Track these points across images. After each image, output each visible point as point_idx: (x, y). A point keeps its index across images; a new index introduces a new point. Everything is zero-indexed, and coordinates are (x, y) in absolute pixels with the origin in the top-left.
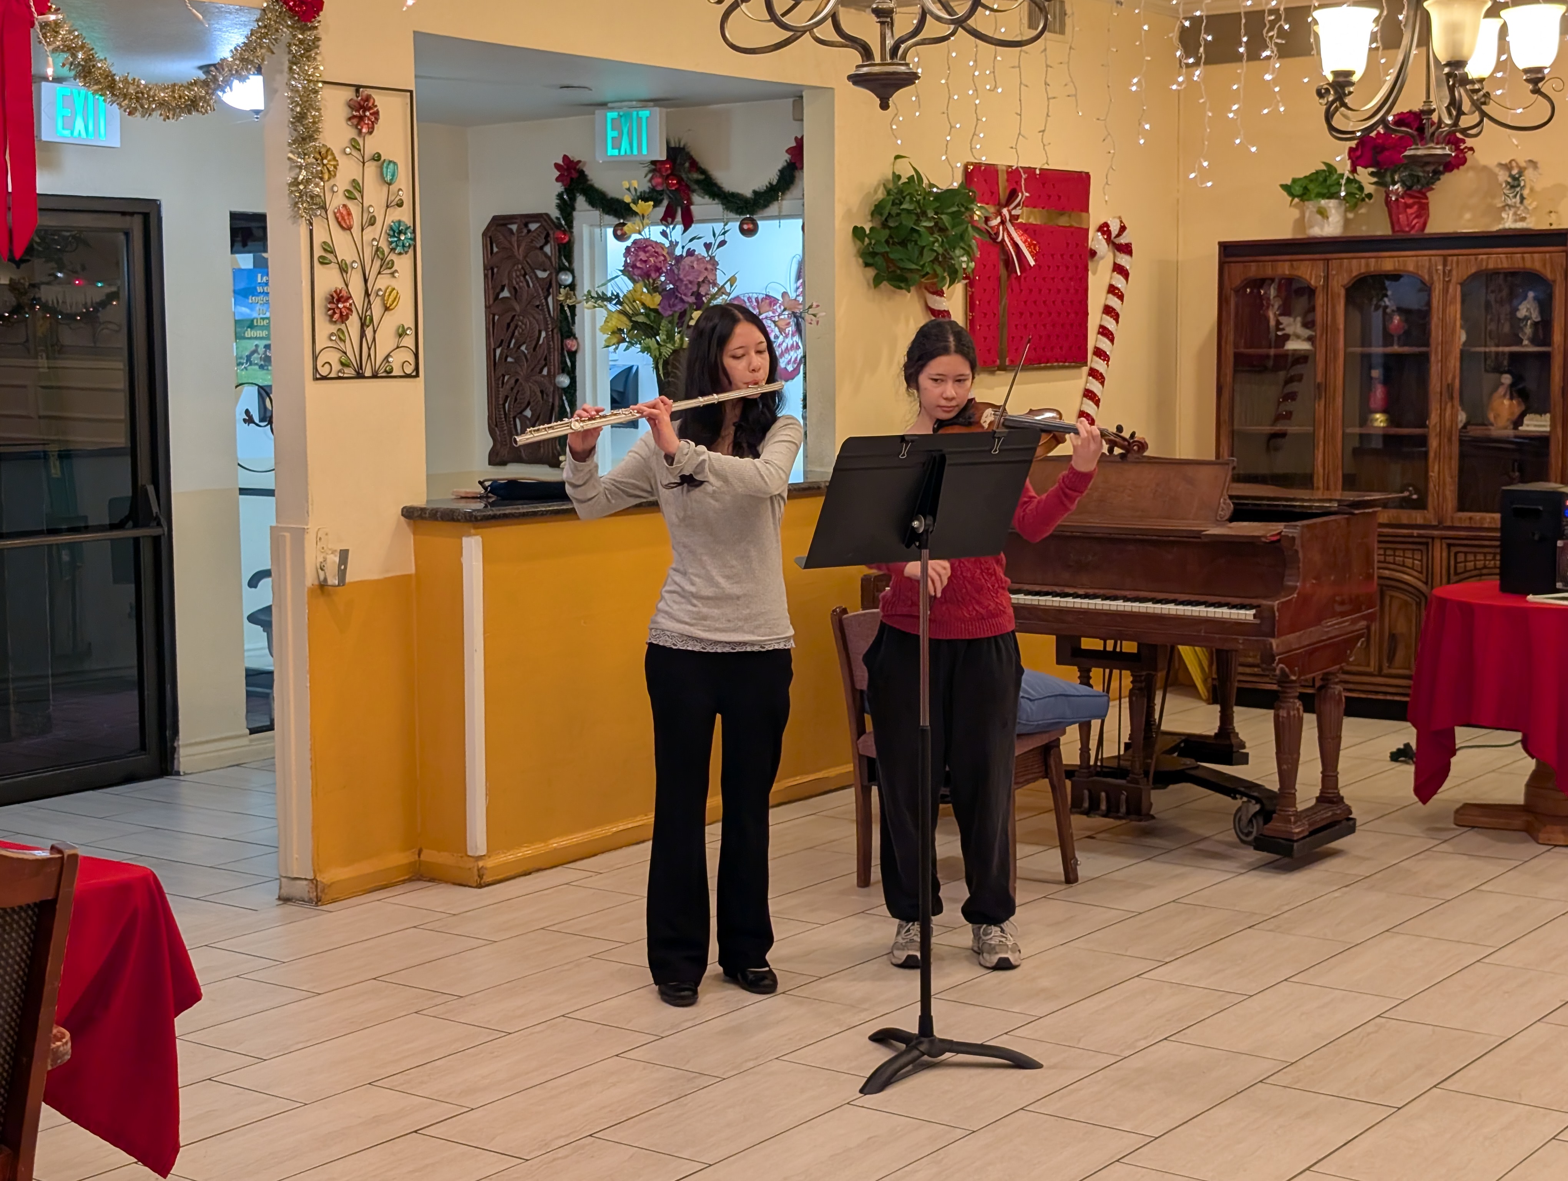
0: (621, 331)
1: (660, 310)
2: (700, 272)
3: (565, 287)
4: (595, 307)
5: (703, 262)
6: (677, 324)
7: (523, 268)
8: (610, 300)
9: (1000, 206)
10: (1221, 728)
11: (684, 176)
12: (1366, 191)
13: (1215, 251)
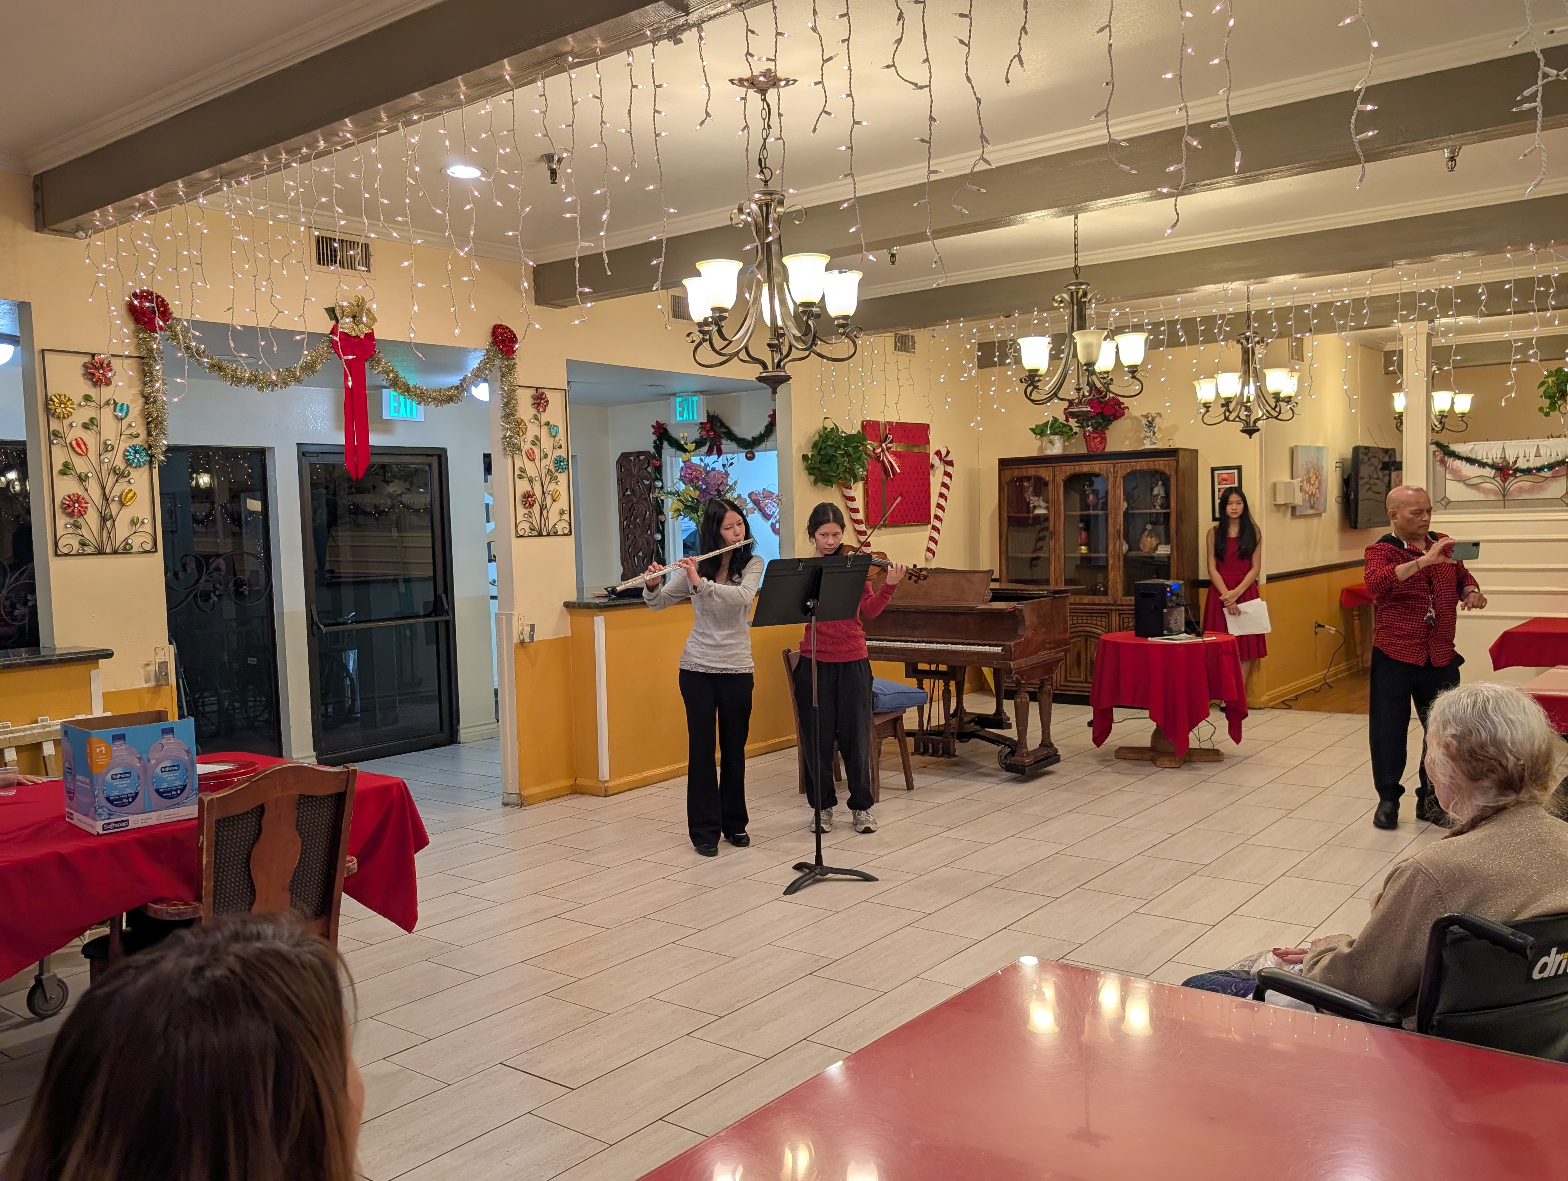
0: (681, 510)
1: (699, 499)
2: (719, 479)
3: (658, 489)
4: (671, 498)
5: (721, 474)
7: (637, 479)
8: (676, 494)
9: (881, 442)
10: (996, 710)
11: (717, 430)
12: (1074, 431)
13: (996, 464)
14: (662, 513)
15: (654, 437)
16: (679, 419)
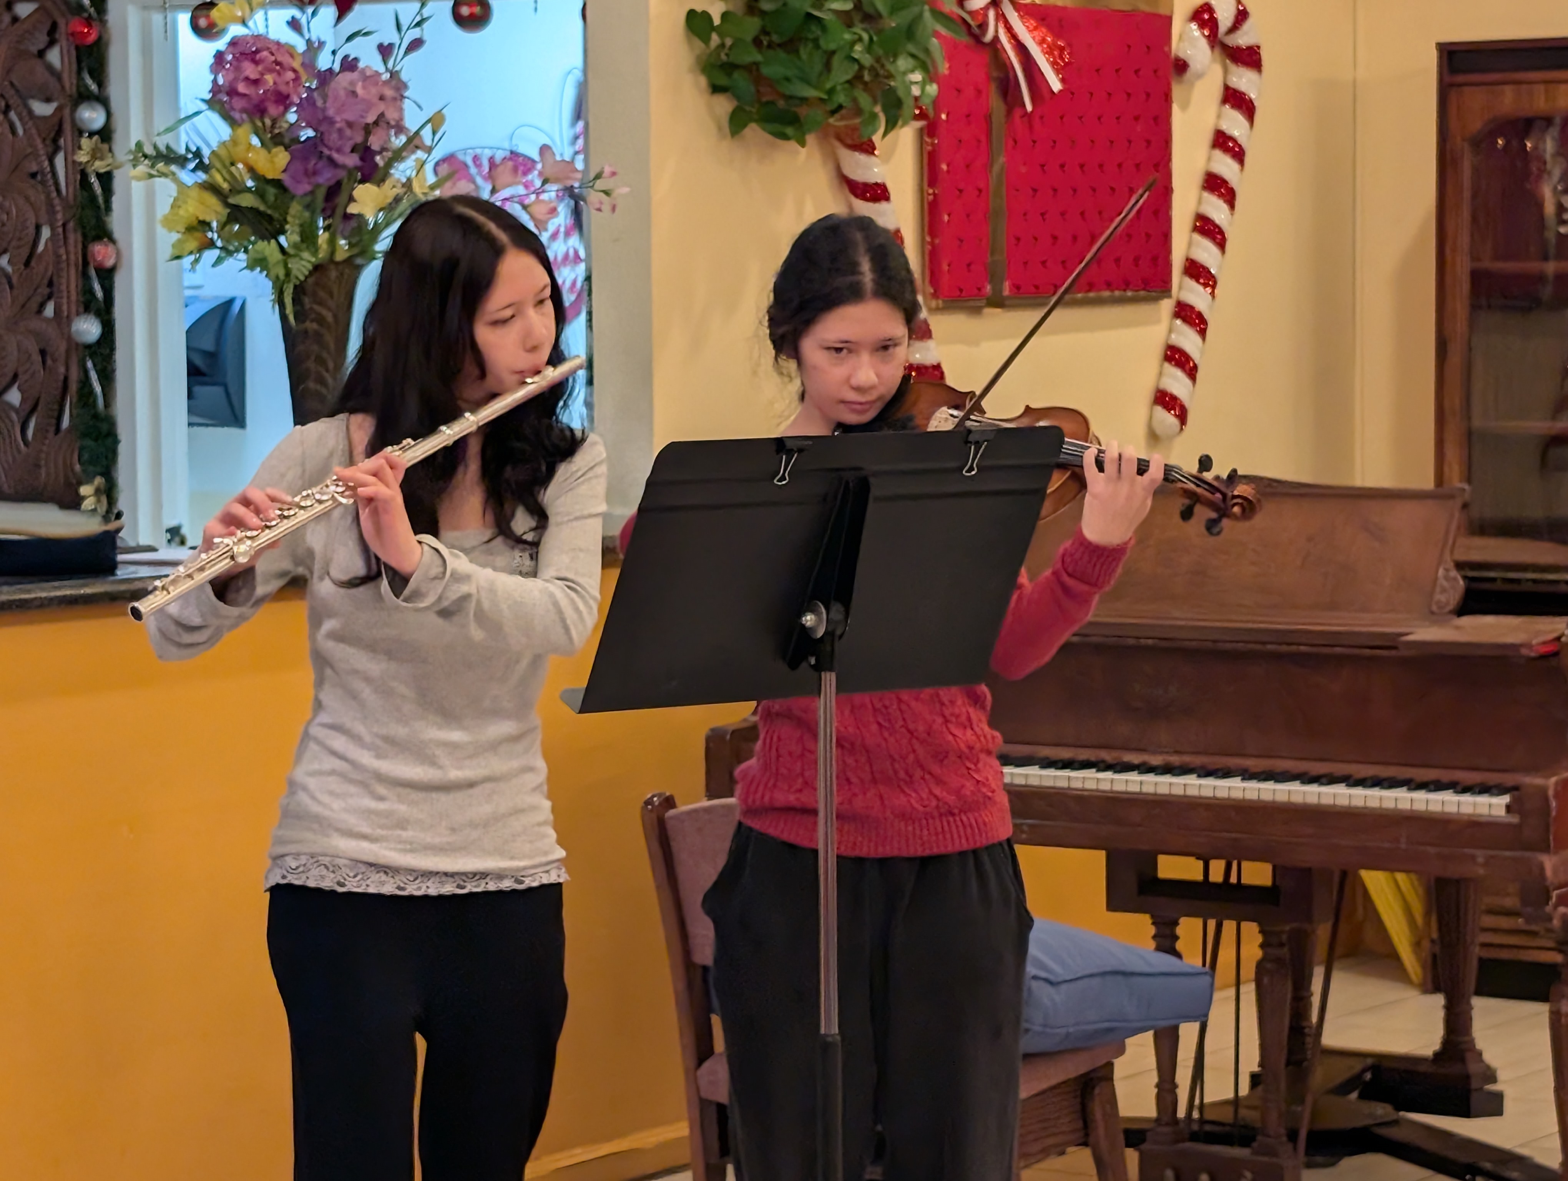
0: (205, 225)
1: (287, 183)
2: (369, 106)
3: (91, 135)
4: (151, 176)
5: (376, 84)
6: (324, 210)
8: (182, 161)
10: (1447, 1042)
13: (1430, 62)
14: (104, 234)
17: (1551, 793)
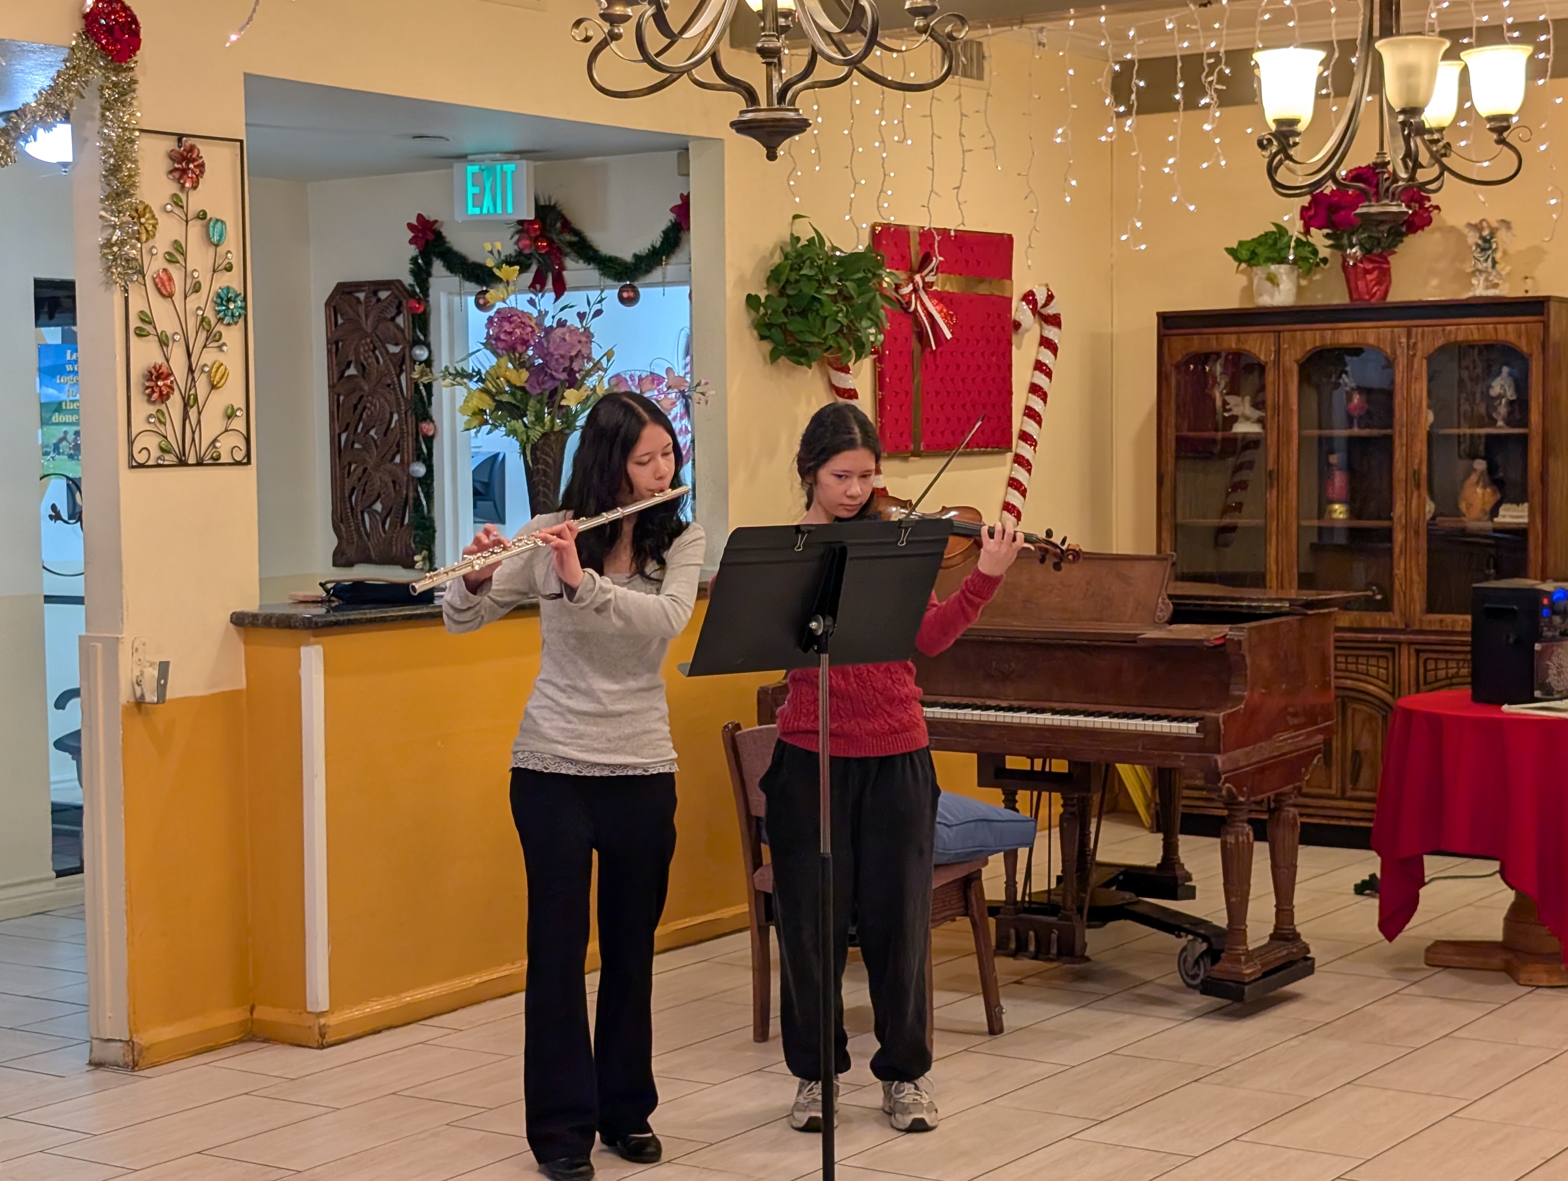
0: (483, 411)
1: (528, 387)
2: (572, 346)
3: (420, 363)
4: (453, 385)
5: (577, 334)
6: (547, 404)
7: (371, 342)
8: (470, 377)
9: (912, 272)
10: (1165, 858)
11: (555, 237)
12: (1321, 255)
13: (1153, 323)
14: (428, 418)
15: (413, 251)
16: (473, 210)
17: (1221, 721)
